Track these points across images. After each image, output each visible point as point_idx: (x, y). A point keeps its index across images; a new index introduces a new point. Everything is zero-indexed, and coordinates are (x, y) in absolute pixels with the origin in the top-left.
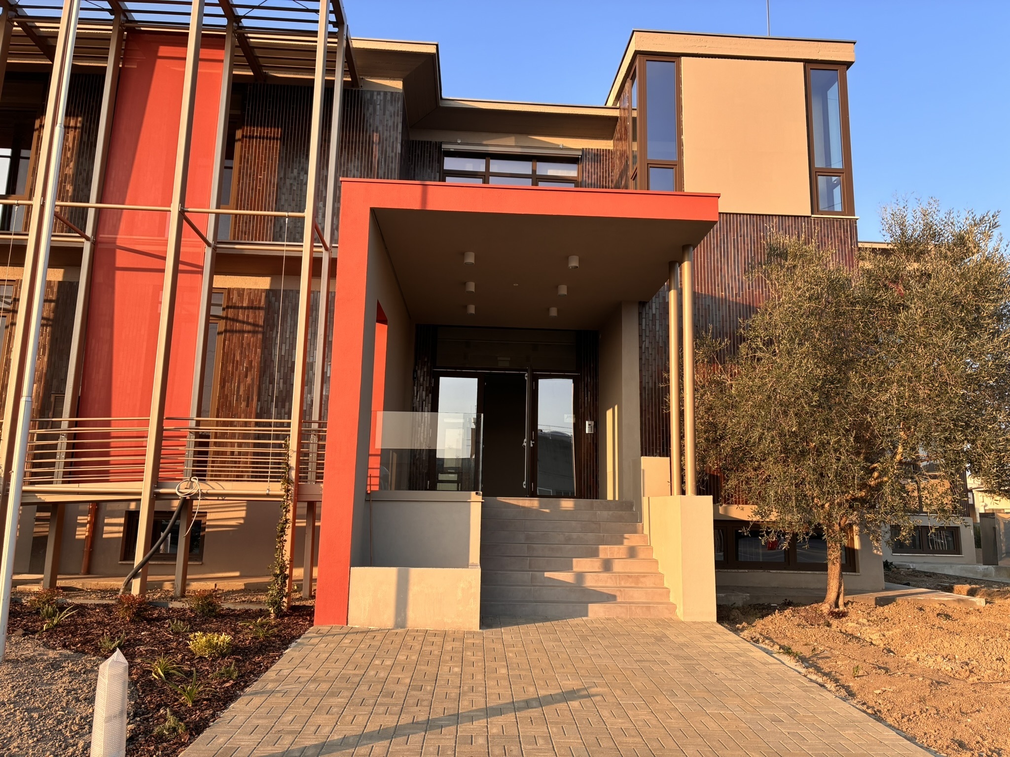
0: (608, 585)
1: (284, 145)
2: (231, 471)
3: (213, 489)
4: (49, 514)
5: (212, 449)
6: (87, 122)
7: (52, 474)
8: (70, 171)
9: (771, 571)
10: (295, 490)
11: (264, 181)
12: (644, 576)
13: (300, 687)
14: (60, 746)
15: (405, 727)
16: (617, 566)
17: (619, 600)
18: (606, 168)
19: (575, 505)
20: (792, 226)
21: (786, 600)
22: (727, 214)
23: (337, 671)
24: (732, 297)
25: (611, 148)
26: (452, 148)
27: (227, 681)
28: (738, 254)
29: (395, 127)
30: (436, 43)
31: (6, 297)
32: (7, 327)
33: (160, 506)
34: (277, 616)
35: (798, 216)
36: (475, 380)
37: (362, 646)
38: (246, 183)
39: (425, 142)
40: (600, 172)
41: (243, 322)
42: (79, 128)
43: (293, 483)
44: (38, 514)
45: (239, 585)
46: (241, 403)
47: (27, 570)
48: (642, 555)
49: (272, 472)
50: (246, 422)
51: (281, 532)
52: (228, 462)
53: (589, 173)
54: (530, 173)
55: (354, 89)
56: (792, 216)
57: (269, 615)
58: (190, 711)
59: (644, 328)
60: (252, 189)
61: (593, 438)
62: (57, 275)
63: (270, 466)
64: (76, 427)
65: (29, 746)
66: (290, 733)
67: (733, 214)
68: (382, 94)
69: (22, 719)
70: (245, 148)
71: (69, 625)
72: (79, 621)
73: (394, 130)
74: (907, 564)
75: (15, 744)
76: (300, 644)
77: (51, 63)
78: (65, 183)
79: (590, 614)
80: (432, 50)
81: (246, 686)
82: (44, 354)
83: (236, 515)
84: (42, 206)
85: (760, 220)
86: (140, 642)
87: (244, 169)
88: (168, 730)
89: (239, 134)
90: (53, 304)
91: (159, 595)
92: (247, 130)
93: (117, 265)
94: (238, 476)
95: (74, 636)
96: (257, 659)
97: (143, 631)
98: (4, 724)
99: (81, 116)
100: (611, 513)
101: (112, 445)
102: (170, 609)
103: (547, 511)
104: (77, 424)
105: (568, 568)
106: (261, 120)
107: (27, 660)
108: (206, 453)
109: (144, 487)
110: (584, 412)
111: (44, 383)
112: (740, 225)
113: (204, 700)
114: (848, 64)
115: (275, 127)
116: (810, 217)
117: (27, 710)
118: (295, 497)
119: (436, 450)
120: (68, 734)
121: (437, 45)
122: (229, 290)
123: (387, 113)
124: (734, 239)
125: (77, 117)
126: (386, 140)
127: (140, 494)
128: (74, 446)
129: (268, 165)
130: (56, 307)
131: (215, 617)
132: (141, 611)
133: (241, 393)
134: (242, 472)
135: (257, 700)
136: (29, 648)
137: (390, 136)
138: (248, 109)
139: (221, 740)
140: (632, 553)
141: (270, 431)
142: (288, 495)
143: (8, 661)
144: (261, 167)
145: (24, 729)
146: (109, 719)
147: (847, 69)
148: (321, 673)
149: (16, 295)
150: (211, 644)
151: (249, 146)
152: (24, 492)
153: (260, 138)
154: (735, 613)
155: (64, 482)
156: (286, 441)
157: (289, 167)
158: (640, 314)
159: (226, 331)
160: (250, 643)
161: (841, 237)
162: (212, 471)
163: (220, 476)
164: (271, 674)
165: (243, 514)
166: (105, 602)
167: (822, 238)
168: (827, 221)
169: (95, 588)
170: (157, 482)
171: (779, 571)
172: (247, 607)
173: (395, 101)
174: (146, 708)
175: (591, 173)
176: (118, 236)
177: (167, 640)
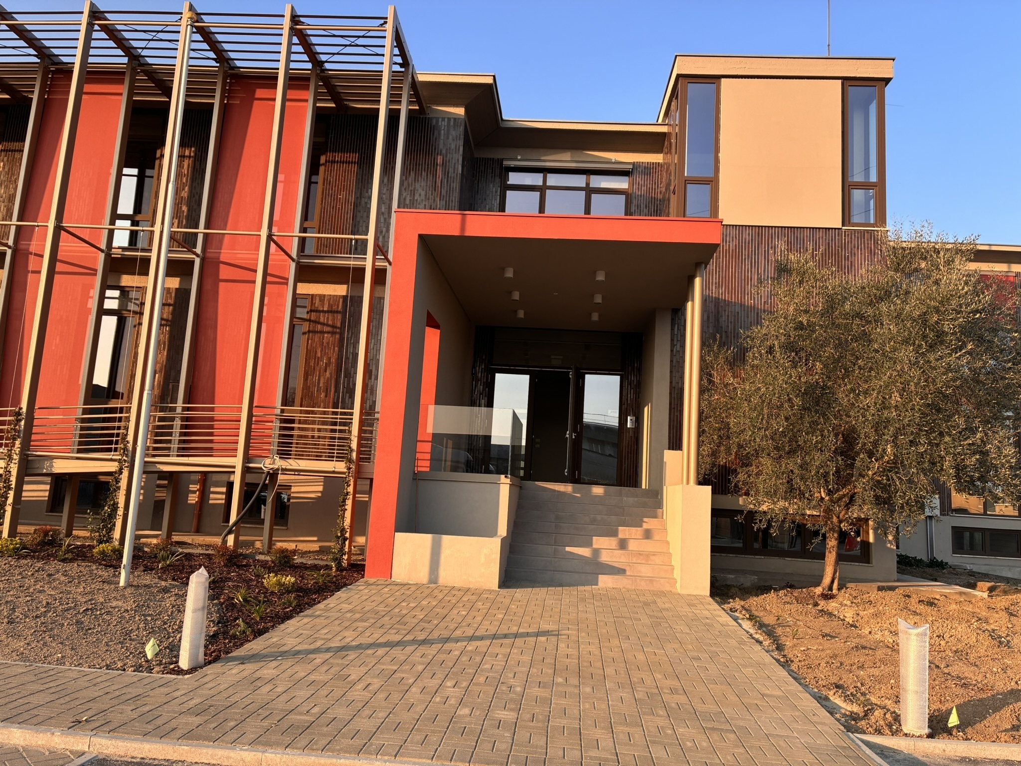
0: (621, 561)
1: (360, 168)
2: (312, 452)
3: (291, 465)
4: (166, 482)
5: (295, 433)
6: (199, 151)
7: (169, 449)
8: (185, 194)
9: (786, 559)
10: (356, 468)
11: (343, 200)
12: (654, 555)
13: (340, 614)
14: (165, 637)
15: (405, 642)
16: (632, 546)
17: (628, 573)
18: (655, 180)
19: (605, 491)
20: (822, 238)
21: (788, 583)
22: (759, 226)
23: (370, 608)
24: (761, 304)
25: (661, 161)
26: (513, 164)
27: (288, 608)
28: (768, 265)
29: (458, 150)
30: (493, 74)
31: (135, 299)
32: (135, 326)
33: (250, 478)
34: (337, 570)
35: (829, 229)
36: (527, 377)
37: (397, 593)
38: (328, 203)
39: (488, 159)
40: (650, 184)
41: (324, 324)
42: (192, 157)
43: (354, 462)
44: (158, 482)
45: (315, 547)
46: (321, 394)
47: (149, 527)
48: (656, 537)
49: (337, 453)
50: (325, 411)
51: (342, 502)
52: (309, 444)
53: (639, 185)
54: (584, 185)
55: (422, 116)
56: (823, 228)
57: (331, 568)
58: (257, 623)
59: (676, 333)
60: (333, 208)
61: (634, 432)
62: (174, 283)
63: (336, 448)
64: (188, 411)
65: (144, 635)
66: (322, 639)
67: (765, 227)
68: (446, 120)
69: (140, 620)
70: (328, 171)
71: (178, 566)
72: (186, 563)
73: (456, 153)
74: (964, 565)
75: (135, 634)
76: (349, 589)
77: (168, 100)
78: (181, 204)
79: (600, 583)
80: (490, 80)
81: (301, 612)
82: (164, 349)
83: (314, 489)
84: (162, 232)
85: (791, 232)
86: (230, 579)
87: (326, 190)
88: (240, 632)
89: (323, 159)
90: (171, 307)
91: (250, 550)
92: (330, 155)
93: (221, 277)
94: (317, 456)
95: (181, 573)
96: (314, 597)
97: (233, 572)
98: (128, 622)
99: (194, 147)
100: (636, 499)
101: (215, 427)
102: (256, 560)
103: (578, 495)
104: (188, 409)
105: (589, 544)
106: (342, 146)
107: (145, 586)
108: (292, 436)
109: (237, 462)
110: (627, 409)
111: (164, 374)
112: (772, 238)
113: (268, 617)
114: (887, 81)
115: (353, 153)
116: (841, 229)
117: (143, 615)
118: (355, 474)
119: (491, 436)
120: (170, 630)
121: (494, 76)
122: (312, 295)
123: (451, 137)
124: (765, 251)
125: (191, 147)
126: (449, 162)
127: (234, 467)
128: (186, 427)
129: (347, 186)
130: (174, 310)
131: (289, 567)
132: (233, 558)
133: (321, 385)
134: (321, 452)
135: (306, 620)
136: (148, 579)
137: (452, 158)
138: (331, 137)
139: (275, 640)
140: (648, 535)
141: (337, 418)
142: (349, 473)
143: (132, 586)
144: (341, 188)
145: (140, 626)
146: (195, 611)
147: (886, 85)
148: (358, 608)
149: (142, 300)
150: (280, 582)
151: (331, 170)
152: (146, 462)
153: (340, 162)
154: (733, 590)
155: (178, 456)
156: (349, 428)
157: (364, 188)
158: (673, 320)
159: (309, 332)
160: (311, 586)
161: (871, 248)
162: (296, 451)
163: (302, 455)
164: (321, 606)
165: (321, 488)
166: (207, 552)
167: (851, 249)
168: (858, 233)
169: (202, 543)
170: (247, 459)
171: (793, 559)
172: (316, 562)
173: (458, 126)
174: (227, 619)
175: (641, 185)
176: (222, 251)
177: (249, 580)
